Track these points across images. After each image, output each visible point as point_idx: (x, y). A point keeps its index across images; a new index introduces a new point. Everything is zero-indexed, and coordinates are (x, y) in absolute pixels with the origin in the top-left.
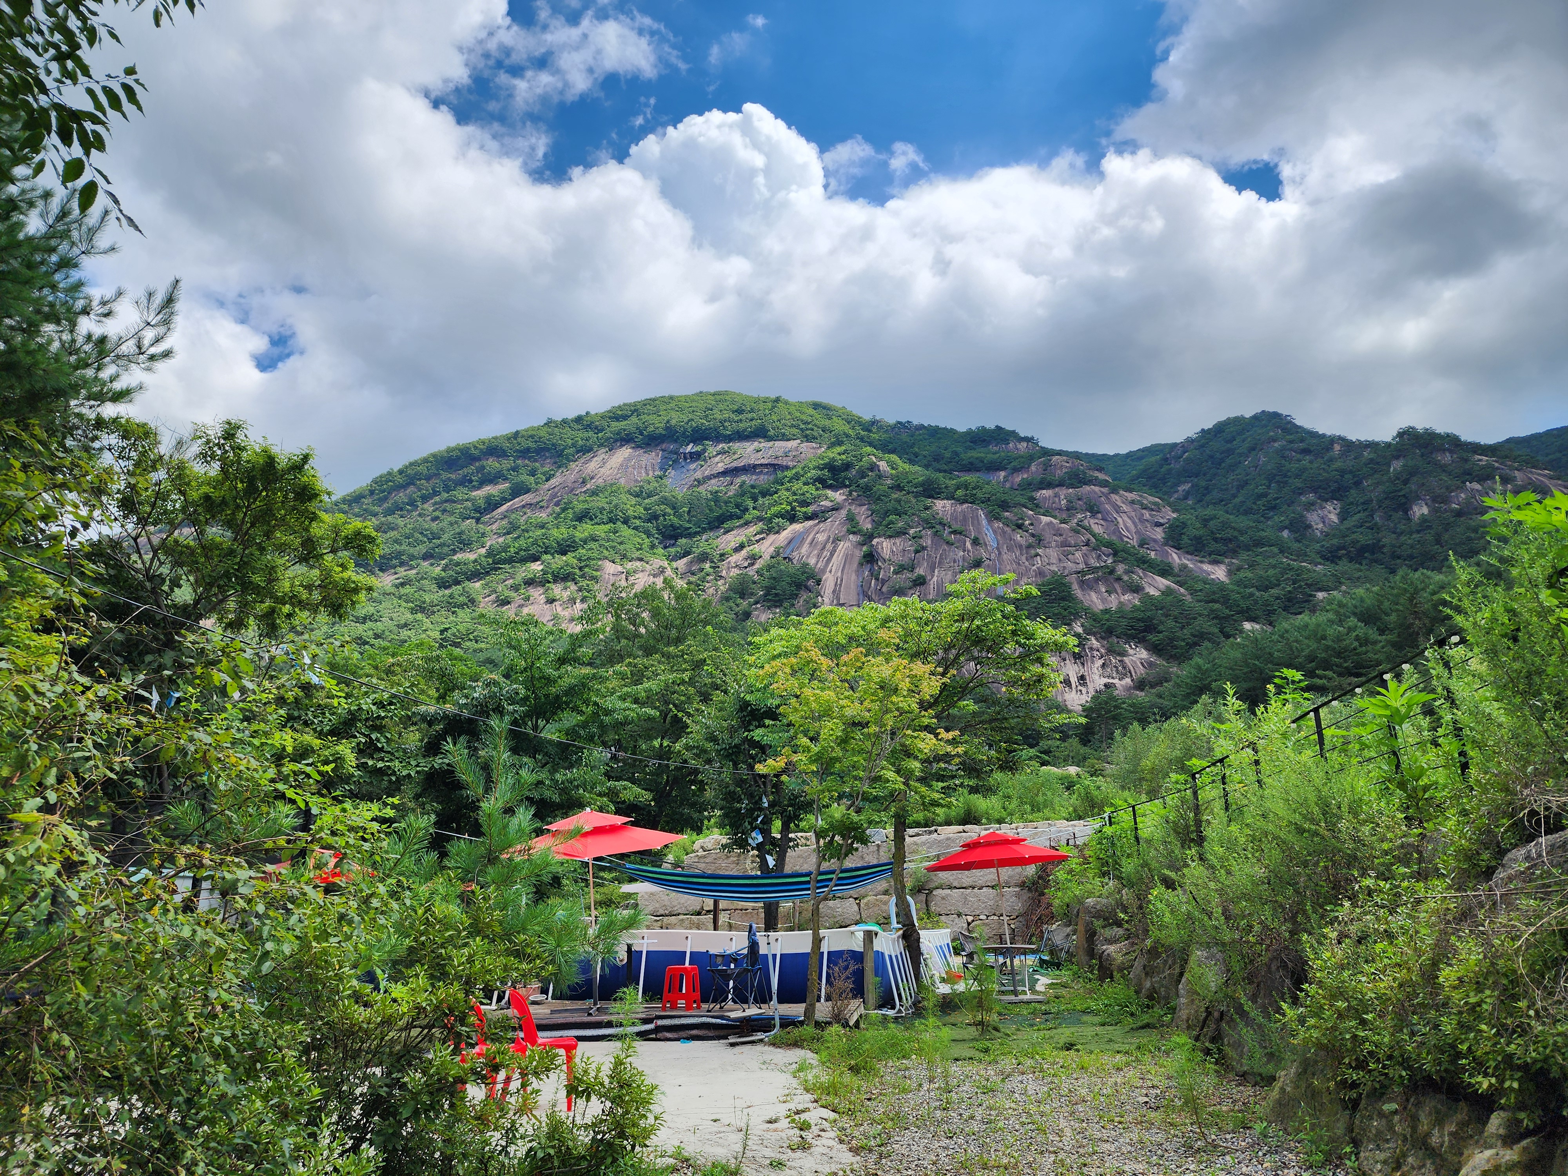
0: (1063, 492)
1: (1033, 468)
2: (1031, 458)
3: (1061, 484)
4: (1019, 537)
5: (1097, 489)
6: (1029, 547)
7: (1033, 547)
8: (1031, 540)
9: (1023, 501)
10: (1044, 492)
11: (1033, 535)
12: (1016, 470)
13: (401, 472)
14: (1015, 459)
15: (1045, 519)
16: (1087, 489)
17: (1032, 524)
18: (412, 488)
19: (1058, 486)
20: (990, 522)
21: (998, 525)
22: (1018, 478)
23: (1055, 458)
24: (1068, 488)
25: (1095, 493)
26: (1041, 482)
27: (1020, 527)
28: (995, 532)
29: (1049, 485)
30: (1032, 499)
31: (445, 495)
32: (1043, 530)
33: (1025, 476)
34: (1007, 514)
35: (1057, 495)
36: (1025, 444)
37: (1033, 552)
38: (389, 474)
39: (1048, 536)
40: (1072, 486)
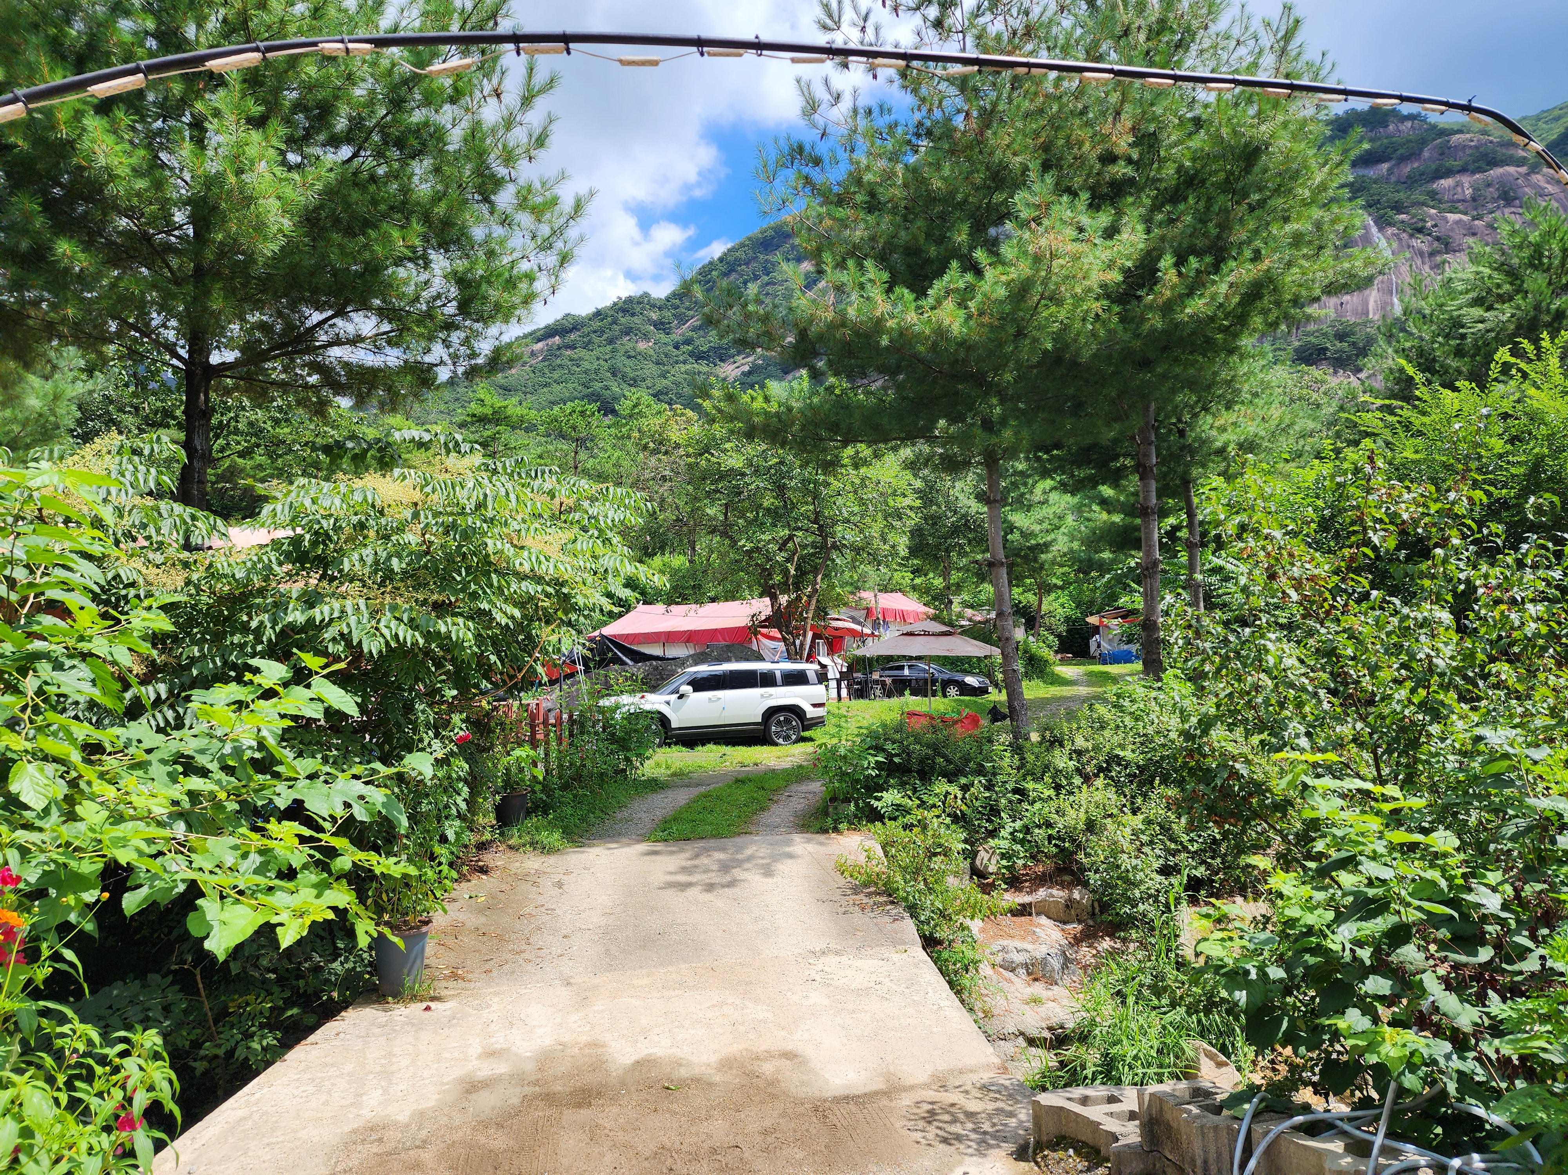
0: (1466, 180)
1: (1426, 154)
2: (1423, 142)
3: (1463, 170)
4: (1420, 243)
5: (1511, 169)
6: (1432, 254)
7: (1439, 252)
8: (1436, 244)
9: (1422, 198)
10: (1442, 181)
11: (1438, 239)
12: (1403, 159)
13: (721, 260)
14: (1402, 145)
15: (1452, 217)
16: (1498, 171)
17: (1435, 226)
18: (734, 276)
19: (1459, 172)
20: (1381, 229)
21: (1390, 231)
22: (1407, 169)
23: (1455, 138)
24: (1473, 173)
25: (1509, 174)
26: (1437, 170)
27: (1420, 230)
28: (1388, 239)
29: (1448, 173)
30: (1433, 195)
31: (766, 278)
32: (1452, 230)
33: (1416, 165)
34: (1403, 217)
35: (1458, 184)
36: (1409, 124)
37: (1439, 259)
38: (711, 263)
39: (1457, 237)
40: (1480, 170)
